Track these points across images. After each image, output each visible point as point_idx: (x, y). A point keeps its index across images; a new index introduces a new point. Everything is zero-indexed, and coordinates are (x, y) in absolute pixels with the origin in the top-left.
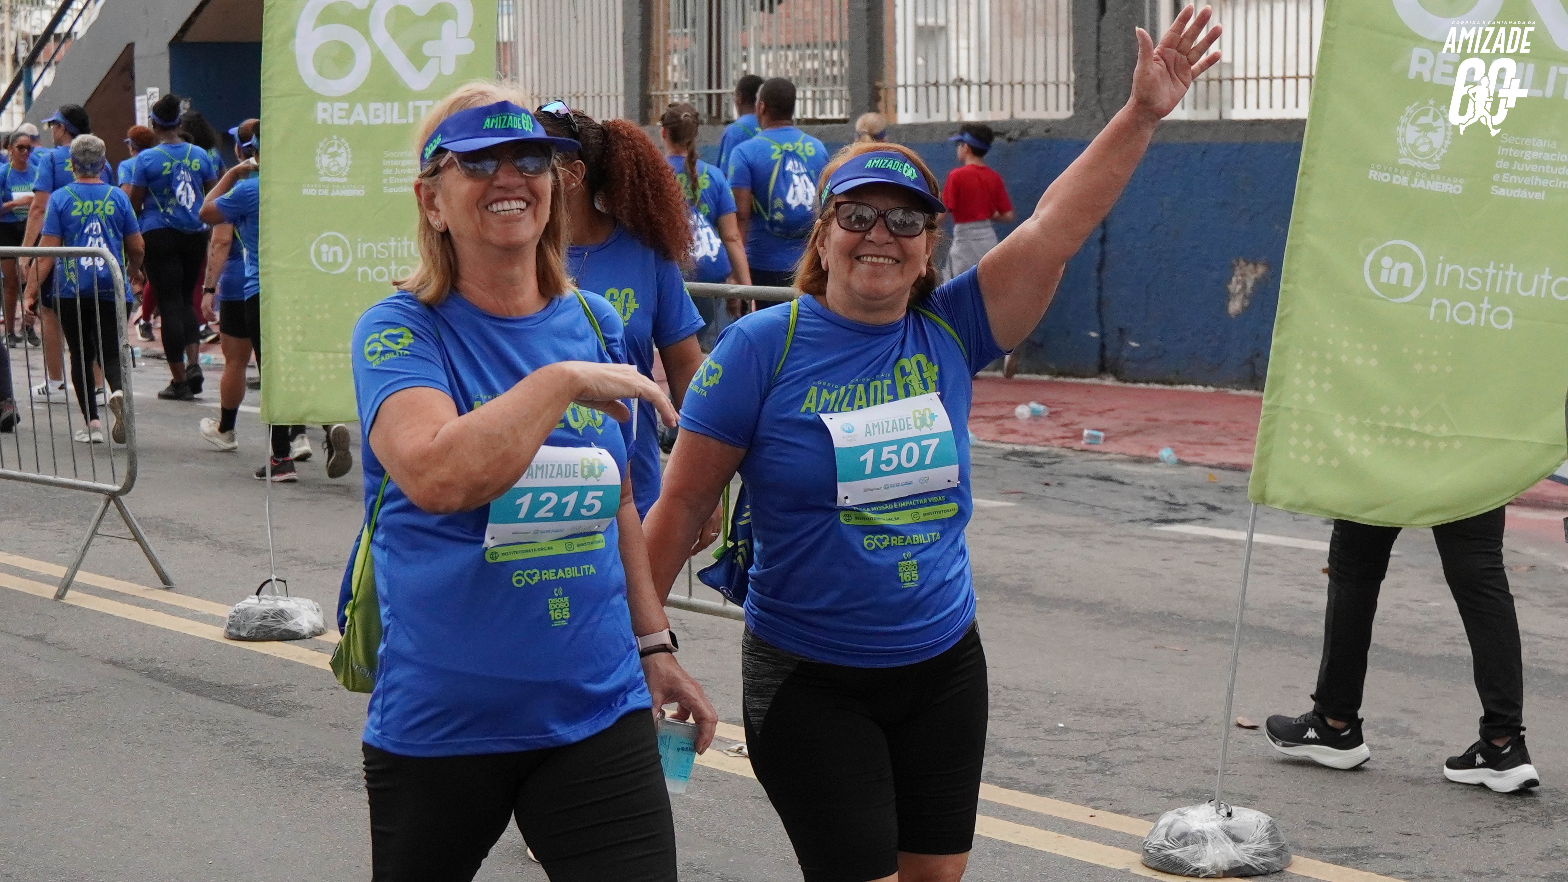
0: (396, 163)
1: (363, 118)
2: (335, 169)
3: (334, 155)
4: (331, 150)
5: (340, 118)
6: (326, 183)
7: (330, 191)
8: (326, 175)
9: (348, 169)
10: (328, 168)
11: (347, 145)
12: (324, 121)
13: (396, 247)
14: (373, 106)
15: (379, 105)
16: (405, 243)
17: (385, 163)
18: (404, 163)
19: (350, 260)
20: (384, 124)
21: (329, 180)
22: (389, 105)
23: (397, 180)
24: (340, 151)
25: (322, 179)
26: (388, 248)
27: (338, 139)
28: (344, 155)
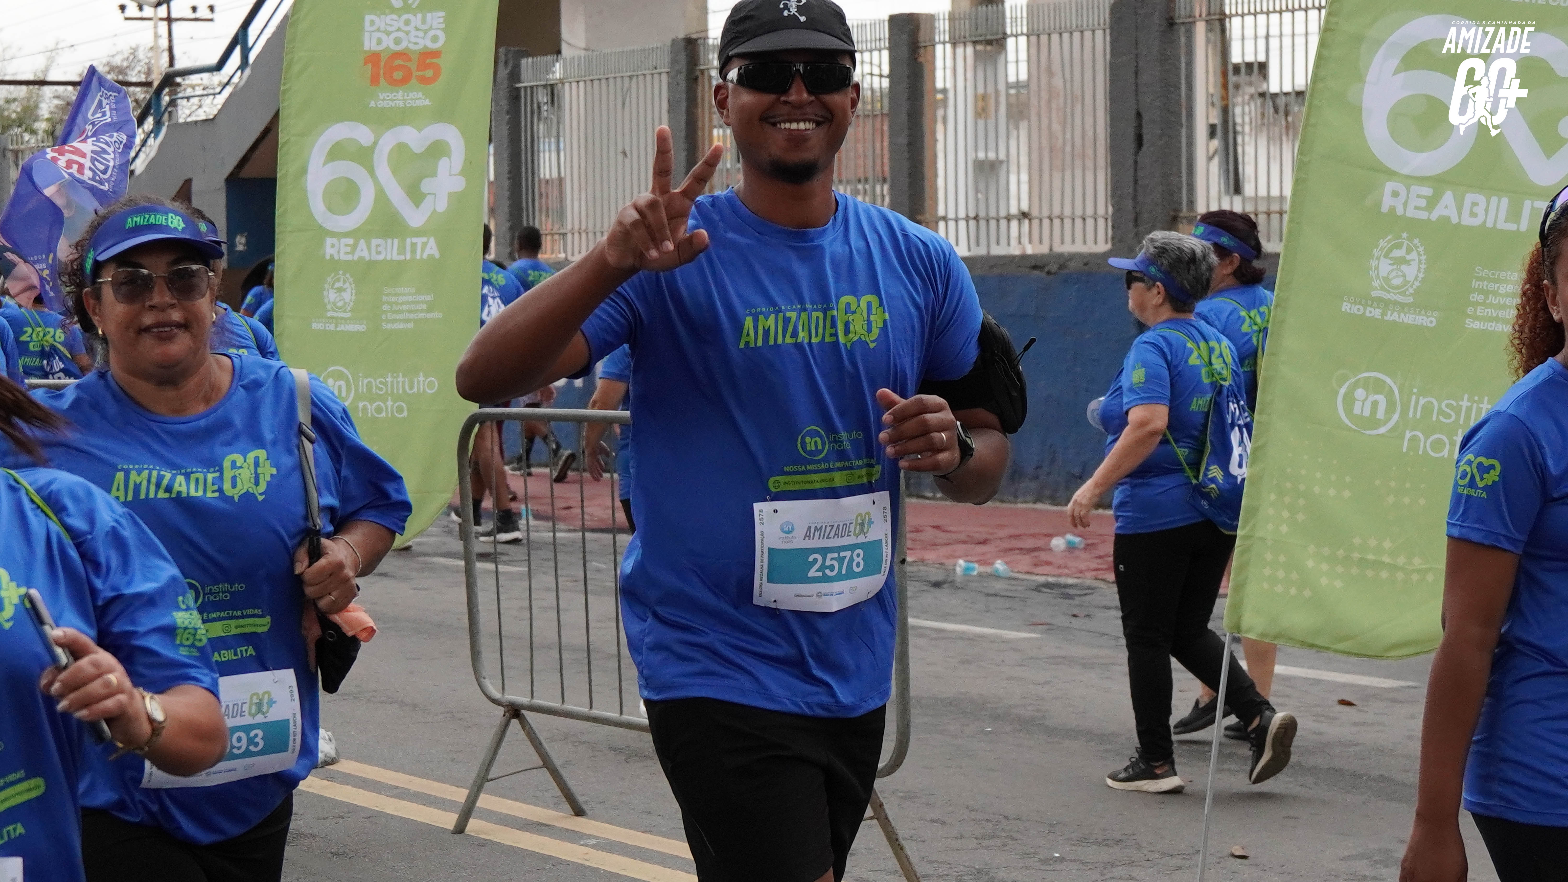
0: (394, 299)
1: (365, 254)
2: (340, 304)
3: (340, 290)
4: (337, 285)
5: (346, 253)
6: (332, 318)
7: (336, 326)
8: (333, 310)
9: (352, 304)
10: (334, 304)
11: (351, 280)
12: (332, 256)
13: (392, 382)
14: (374, 242)
15: (380, 241)
16: (400, 379)
17: (385, 299)
18: (401, 299)
19: (352, 395)
20: (385, 259)
21: (335, 314)
22: (389, 241)
23: (395, 316)
24: (345, 287)
25: (329, 314)
26: (385, 384)
27: (344, 274)
28: (349, 290)
